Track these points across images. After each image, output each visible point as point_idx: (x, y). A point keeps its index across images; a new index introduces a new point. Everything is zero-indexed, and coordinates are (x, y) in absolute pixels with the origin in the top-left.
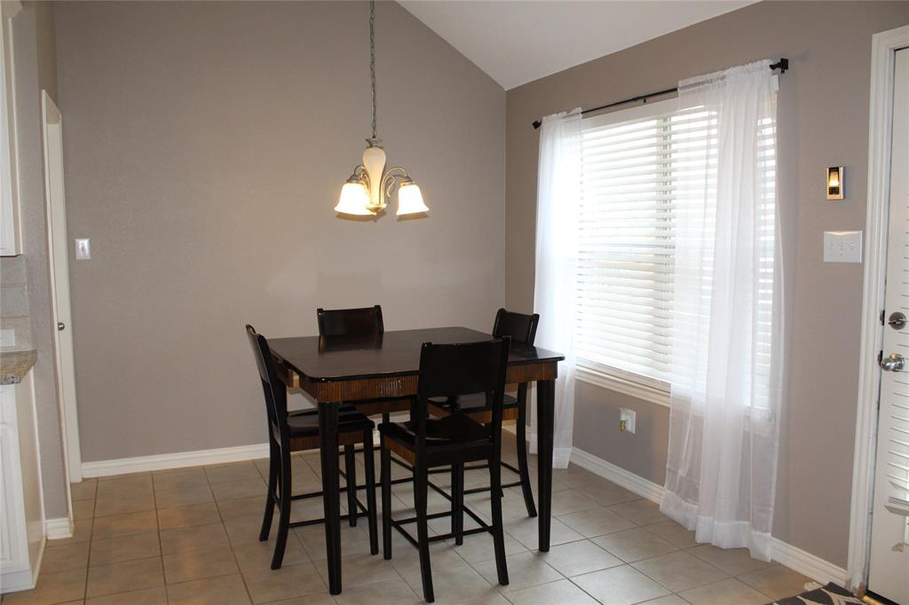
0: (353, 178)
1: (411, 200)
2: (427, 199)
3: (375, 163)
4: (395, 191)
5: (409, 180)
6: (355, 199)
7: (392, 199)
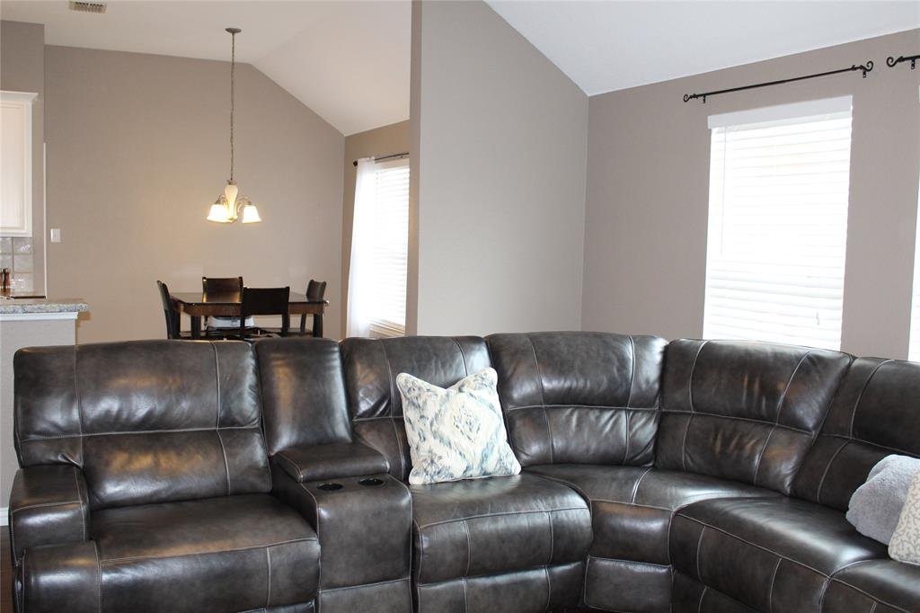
0: (218, 202)
1: (251, 215)
2: (261, 214)
3: (232, 193)
4: (242, 209)
5: (250, 203)
6: (220, 214)
7: (240, 214)
